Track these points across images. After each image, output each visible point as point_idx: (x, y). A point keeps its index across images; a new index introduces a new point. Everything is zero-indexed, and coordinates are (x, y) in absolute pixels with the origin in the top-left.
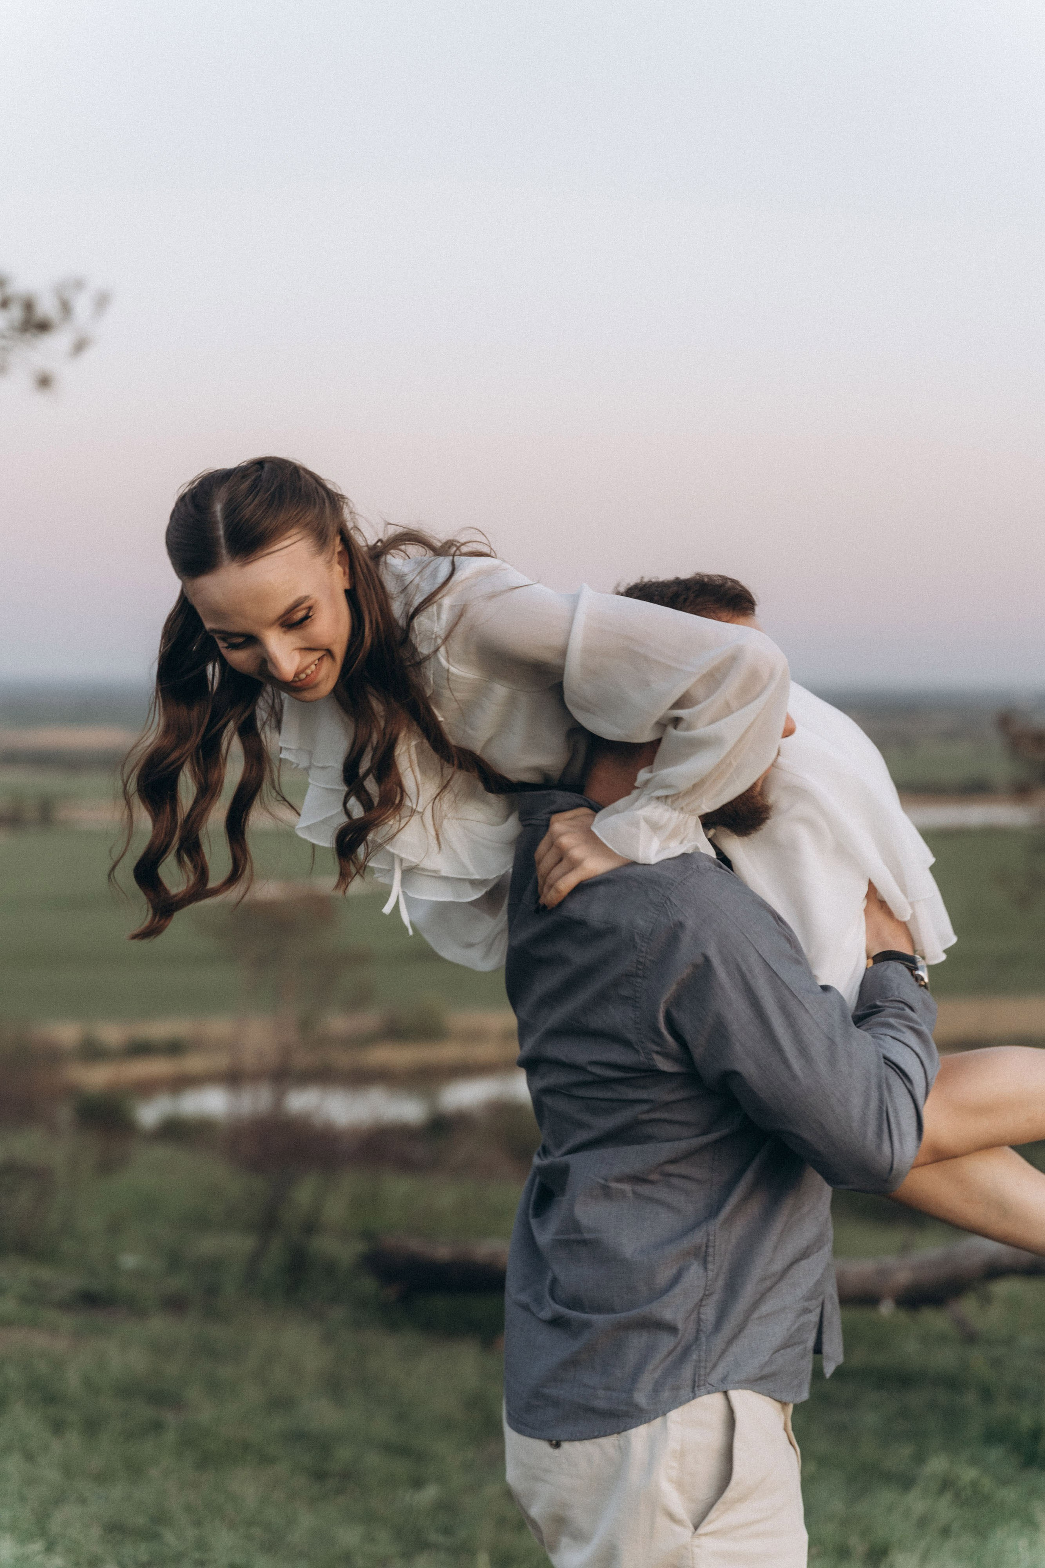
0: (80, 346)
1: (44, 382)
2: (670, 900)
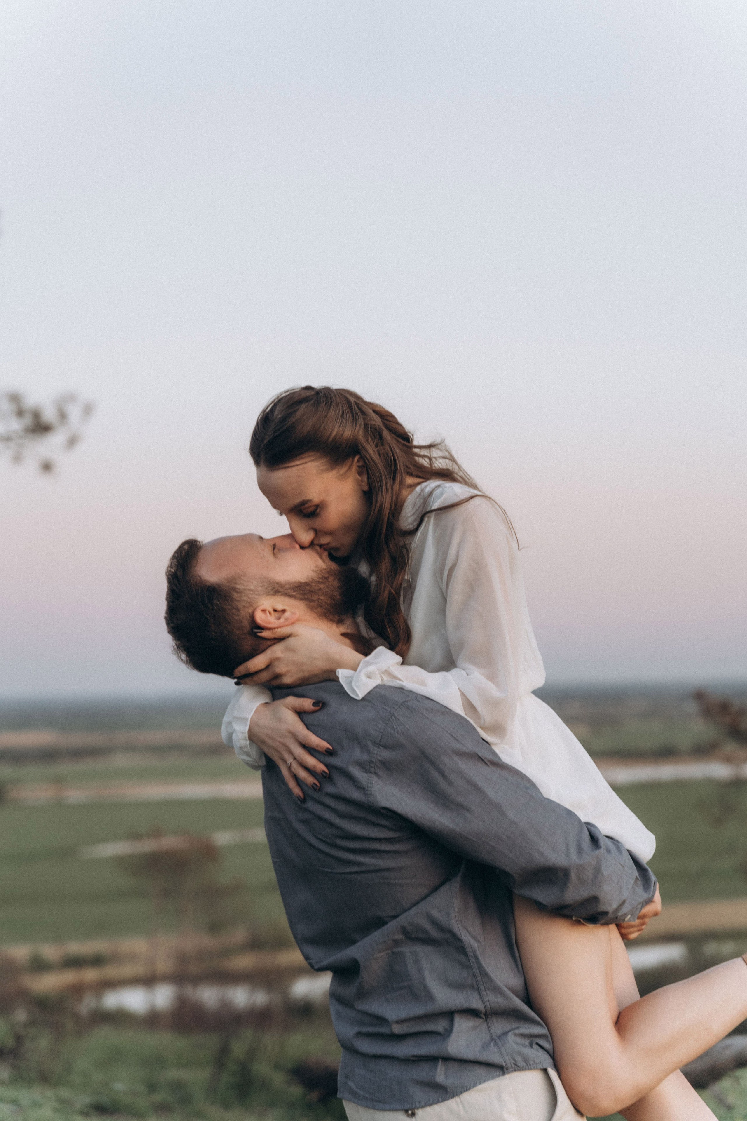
0: (72, 442)
1: (47, 467)
2: (395, 717)
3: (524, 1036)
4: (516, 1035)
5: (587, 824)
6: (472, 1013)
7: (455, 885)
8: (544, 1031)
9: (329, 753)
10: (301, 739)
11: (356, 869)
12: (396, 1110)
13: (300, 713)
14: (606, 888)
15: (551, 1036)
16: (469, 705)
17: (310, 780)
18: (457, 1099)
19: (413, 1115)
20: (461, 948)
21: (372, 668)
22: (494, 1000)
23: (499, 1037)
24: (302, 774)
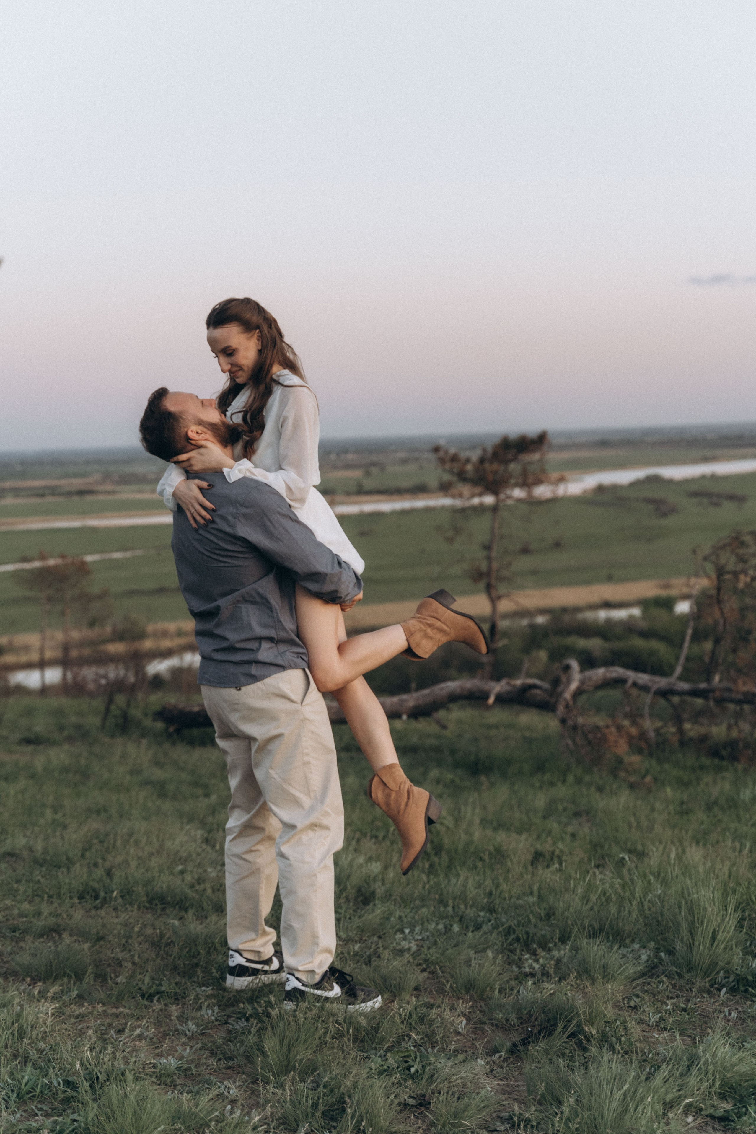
3: (294, 653)
4: (291, 652)
5: (336, 555)
6: (271, 639)
7: (271, 577)
8: (304, 651)
9: (214, 511)
10: (200, 501)
11: (222, 564)
12: (231, 687)
13: (201, 489)
14: (343, 586)
15: (308, 654)
16: (289, 489)
17: (202, 522)
18: (261, 682)
19: (240, 689)
20: (270, 608)
21: (241, 467)
22: (282, 634)
23: (283, 653)
24: (198, 518)
